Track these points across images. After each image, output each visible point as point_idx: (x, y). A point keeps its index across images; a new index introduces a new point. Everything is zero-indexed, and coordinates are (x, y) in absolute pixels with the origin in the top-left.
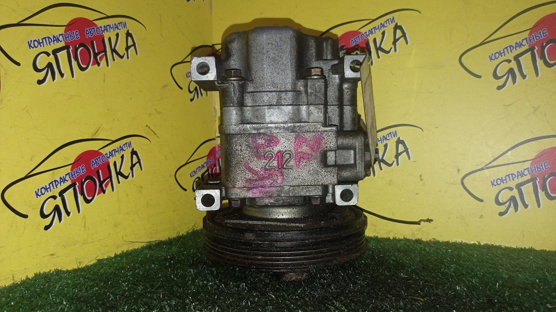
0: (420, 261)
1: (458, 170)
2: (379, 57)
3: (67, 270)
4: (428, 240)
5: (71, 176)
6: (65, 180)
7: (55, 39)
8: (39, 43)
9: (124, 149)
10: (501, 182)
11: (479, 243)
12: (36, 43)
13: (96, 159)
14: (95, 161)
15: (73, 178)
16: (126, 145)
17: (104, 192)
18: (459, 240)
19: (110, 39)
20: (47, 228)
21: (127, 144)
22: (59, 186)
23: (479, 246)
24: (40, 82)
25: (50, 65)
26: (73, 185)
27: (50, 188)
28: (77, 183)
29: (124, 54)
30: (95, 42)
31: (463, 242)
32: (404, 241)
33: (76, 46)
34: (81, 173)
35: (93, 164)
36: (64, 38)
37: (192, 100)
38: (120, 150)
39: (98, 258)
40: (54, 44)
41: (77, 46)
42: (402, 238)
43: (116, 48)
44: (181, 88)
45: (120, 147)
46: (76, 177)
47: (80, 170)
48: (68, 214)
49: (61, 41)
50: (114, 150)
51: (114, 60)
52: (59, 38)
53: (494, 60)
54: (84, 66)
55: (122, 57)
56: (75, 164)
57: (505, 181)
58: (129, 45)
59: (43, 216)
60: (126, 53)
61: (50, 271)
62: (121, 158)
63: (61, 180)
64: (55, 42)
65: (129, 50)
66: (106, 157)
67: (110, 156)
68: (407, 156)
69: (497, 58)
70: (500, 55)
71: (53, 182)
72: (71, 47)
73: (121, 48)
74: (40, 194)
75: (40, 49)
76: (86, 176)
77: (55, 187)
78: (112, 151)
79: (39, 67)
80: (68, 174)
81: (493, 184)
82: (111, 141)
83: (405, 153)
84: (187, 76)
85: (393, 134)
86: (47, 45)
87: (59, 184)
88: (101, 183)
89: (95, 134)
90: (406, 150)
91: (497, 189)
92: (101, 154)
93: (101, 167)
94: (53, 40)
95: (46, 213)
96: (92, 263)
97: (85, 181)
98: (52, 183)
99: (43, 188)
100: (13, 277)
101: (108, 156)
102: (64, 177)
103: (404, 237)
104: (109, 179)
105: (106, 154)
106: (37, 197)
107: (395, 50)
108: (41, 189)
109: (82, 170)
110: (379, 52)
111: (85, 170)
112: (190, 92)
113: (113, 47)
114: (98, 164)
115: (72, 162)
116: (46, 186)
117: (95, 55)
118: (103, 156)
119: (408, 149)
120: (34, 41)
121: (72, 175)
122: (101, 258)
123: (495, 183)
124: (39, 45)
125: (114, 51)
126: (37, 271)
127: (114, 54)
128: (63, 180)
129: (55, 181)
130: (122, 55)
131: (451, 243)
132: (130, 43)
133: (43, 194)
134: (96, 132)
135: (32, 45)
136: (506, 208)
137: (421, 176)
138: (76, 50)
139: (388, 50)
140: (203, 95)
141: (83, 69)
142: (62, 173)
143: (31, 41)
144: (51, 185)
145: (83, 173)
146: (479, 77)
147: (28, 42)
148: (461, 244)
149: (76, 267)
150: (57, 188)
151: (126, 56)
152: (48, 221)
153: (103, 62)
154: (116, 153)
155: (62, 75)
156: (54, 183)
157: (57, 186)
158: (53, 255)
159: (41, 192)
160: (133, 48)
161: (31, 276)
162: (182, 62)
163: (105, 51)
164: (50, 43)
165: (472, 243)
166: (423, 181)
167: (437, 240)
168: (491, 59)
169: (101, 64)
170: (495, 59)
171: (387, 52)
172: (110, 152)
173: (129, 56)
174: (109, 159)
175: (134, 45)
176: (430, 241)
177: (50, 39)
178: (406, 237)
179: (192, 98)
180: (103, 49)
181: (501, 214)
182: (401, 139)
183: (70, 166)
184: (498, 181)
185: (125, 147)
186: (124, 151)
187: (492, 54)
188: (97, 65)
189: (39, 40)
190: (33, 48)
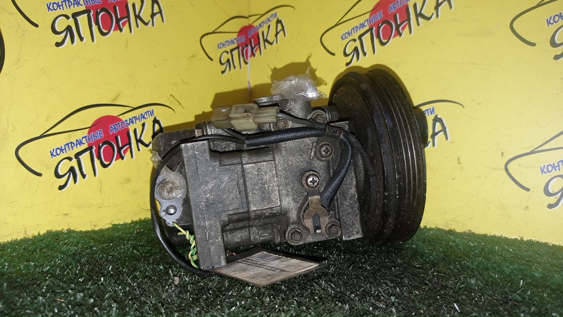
0: (443, 252)
1: (502, 154)
2: (418, 24)
3: (81, 231)
4: (462, 231)
5: (87, 139)
6: (81, 143)
7: (75, 3)
8: (58, 6)
9: (146, 117)
10: (552, 169)
11: (522, 238)
12: (55, 6)
13: (115, 125)
14: (113, 127)
15: (90, 141)
16: (147, 113)
17: (122, 158)
18: (498, 234)
19: (134, 5)
20: (61, 188)
21: (149, 112)
22: (75, 148)
23: (521, 241)
24: (58, 45)
25: (69, 28)
26: (90, 148)
27: (65, 149)
28: (94, 147)
29: (149, 21)
30: (117, 7)
31: (503, 236)
32: (436, 230)
33: (97, 10)
34: (99, 138)
35: (112, 129)
36: (85, 2)
37: (223, 72)
38: (141, 118)
39: (113, 223)
40: (74, 7)
41: (99, 10)
42: (433, 227)
43: (141, 15)
44: (211, 59)
45: (142, 114)
46: (93, 140)
47: (97, 134)
48: (84, 176)
49: (81, 5)
50: (134, 117)
51: (138, 26)
52: (79, 1)
53: (552, 24)
54: (105, 31)
55: (146, 24)
56: (93, 128)
57: (557, 168)
58: (155, 12)
59: (58, 176)
60: (151, 20)
61: (63, 230)
62: (142, 125)
63: (78, 143)
64: (76, 5)
65: (155, 18)
66: (126, 124)
67: (130, 123)
68: (444, 136)
69: (556, 22)
70: (560, 19)
71: (69, 143)
72: (92, 11)
73: (145, 15)
74: (54, 154)
75: (59, 12)
76: (104, 140)
77: (71, 149)
78: (132, 118)
79: (58, 29)
80: (85, 137)
81: (542, 171)
82: (132, 108)
83: (442, 132)
84: (218, 47)
85: (430, 111)
86: (67, 8)
87: (75, 146)
88: (119, 149)
89: (114, 100)
90: (444, 129)
91: (548, 176)
92: (121, 120)
93: (119, 133)
94: (73, 3)
95: (61, 173)
96: (107, 227)
97: (102, 145)
98: (67, 144)
99: (58, 148)
100: (26, 231)
101: (128, 122)
102: (80, 140)
103: (436, 227)
104: (129, 146)
105: (126, 121)
106: (52, 157)
107: (437, 16)
108: (57, 149)
109: (99, 135)
110: (420, 18)
111: (103, 135)
112: (221, 64)
113: (137, 13)
114: (117, 130)
115: (90, 126)
116: (61, 147)
117: (118, 21)
118: (123, 122)
119: (446, 128)
120: (53, 4)
121: (89, 139)
122: (117, 223)
123: (545, 170)
124: (58, 8)
125: (138, 17)
126: (50, 229)
127: (138, 20)
128: (80, 143)
129: (71, 143)
130: (146, 21)
131: (488, 236)
132: (156, 9)
133: (58, 155)
134: (116, 98)
135: (51, 7)
136: (557, 199)
137: (458, 159)
138: (97, 15)
139: (428, 15)
140: (236, 68)
141: (103, 34)
142: (79, 135)
143: (50, 3)
144: (67, 146)
145: (101, 137)
146: (533, 44)
147: (47, 4)
148: (500, 238)
149: (89, 229)
150: (73, 149)
151: (151, 23)
152: (62, 181)
153: (126, 28)
154: (136, 121)
155: (81, 39)
156: (70, 145)
157: (73, 148)
158: (66, 214)
159: (56, 152)
160: (159, 15)
161: (43, 232)
162: (213, 33)
163: (128, 17)
164: (69, 6)
165: (513, 238)
166: (461, 165)
167: (473, 231)
168: (549, 23)
169: (124, 30)
170: (554, 23)
171: (428, 19)
172: (130, 119)
173: (155, 23)
174: (129, 126)
175: (160, 12)
176: (465, 233)
177: (70, 3)
178: (438, 227)
179: (223, 70)
180: (126, 15)
181: (550, 206)
182: (439, 117)
183: (88, 130)
184: (549, 167)
185: (147, 115)
186: (145, 118)
187: (551, 17)
188: (119, 31)
189: (58, 2)
190: (52, 10)
